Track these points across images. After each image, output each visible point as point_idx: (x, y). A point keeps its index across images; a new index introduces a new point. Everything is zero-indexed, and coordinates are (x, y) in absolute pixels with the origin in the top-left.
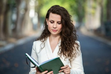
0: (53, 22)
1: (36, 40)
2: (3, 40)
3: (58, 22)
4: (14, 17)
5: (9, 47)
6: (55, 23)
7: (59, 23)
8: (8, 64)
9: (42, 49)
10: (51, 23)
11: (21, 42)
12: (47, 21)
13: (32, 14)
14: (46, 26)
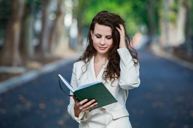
0: (99, 36)
1: (78, 61)
2: (19, 66)
3: (107, 37)
4: (38, 26)
5: (29, 76)
6: (103, 38)
7: (109, 37)
8: (29, 105)
9: (83, 73)
10: (98, 37)
11: (49, 68)
12: (92, 33)
13: (68, 20)
14: (91, 41)
